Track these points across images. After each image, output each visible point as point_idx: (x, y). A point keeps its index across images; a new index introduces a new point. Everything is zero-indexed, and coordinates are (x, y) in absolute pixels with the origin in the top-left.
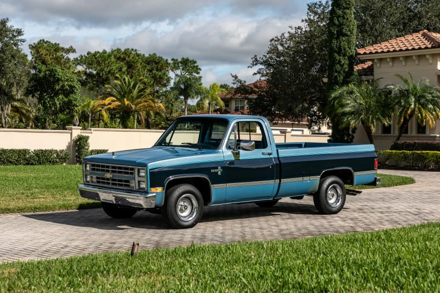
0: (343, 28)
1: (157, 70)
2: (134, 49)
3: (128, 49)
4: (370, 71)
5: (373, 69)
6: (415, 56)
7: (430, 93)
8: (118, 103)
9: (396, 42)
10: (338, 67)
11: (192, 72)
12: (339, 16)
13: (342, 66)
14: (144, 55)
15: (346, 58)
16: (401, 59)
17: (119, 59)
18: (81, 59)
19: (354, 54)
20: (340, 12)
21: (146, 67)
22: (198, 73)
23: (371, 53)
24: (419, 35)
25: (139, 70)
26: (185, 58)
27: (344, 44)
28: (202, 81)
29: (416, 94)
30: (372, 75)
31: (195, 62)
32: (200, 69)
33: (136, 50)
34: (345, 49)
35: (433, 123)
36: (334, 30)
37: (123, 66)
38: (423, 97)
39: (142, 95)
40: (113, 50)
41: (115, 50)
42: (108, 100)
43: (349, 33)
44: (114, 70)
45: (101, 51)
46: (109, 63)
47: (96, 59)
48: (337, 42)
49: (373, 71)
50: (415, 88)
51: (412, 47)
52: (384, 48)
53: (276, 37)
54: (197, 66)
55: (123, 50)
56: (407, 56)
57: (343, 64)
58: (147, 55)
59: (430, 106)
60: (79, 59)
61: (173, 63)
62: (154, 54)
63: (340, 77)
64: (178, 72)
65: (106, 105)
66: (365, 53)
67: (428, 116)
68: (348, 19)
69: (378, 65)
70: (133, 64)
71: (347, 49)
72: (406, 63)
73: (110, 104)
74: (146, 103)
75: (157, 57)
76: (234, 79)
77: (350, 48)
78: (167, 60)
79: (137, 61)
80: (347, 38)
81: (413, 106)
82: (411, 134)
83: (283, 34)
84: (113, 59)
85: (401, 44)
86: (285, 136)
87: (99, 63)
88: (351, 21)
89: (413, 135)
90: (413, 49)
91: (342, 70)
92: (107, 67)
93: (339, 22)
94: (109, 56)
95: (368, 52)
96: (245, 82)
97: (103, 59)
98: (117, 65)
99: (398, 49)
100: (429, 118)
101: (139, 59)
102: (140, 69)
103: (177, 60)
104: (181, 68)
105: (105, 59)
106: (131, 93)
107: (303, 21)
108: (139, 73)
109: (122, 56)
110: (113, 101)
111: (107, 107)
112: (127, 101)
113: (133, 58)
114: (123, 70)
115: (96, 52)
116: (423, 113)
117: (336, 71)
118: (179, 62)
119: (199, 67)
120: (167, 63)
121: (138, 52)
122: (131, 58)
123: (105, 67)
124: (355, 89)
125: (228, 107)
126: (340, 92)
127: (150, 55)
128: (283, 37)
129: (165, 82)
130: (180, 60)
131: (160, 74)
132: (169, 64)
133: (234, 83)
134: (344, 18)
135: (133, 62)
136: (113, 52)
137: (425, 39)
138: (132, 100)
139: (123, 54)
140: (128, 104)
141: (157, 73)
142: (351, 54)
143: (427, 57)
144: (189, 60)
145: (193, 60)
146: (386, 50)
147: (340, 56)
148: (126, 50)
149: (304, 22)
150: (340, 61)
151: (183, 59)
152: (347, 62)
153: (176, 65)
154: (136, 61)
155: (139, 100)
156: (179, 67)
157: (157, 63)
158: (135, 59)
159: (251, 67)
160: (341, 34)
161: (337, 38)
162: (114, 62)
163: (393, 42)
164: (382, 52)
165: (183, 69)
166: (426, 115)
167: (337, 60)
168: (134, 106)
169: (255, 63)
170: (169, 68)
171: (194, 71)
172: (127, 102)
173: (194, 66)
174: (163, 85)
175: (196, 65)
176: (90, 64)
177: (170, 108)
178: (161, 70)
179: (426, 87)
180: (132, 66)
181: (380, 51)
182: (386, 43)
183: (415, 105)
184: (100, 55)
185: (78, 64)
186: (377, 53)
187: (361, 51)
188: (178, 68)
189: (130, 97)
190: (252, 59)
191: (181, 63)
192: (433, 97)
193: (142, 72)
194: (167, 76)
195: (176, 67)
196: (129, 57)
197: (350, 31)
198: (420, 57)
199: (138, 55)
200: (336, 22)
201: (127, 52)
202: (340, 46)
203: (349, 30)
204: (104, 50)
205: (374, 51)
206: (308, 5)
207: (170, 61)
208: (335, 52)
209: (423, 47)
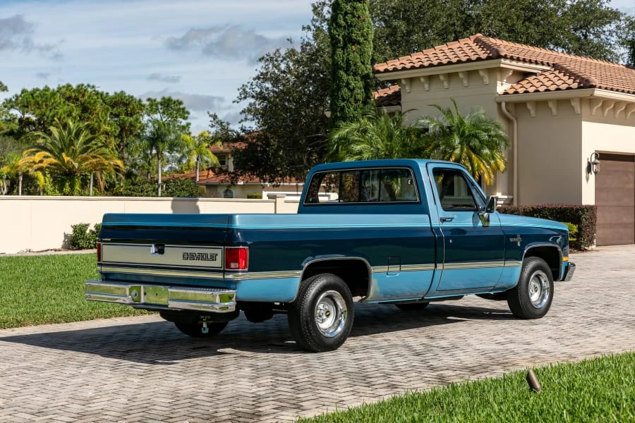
0: (352, 32)
1: (127, 114)
2: (91, 84)
3: (82, 85)
4: (395, 99)
5: (400, 95)
6: (463, 72)
7: (486, 131)
8: (53, 160)
9: (435, 52)
10: (345, 92)
11: (176, 117)
12: (346, 13)
13: (352, 90)
14: (107, 93)
15: (359, 78)
16: (442, 78)
17: (69, 99)
18: (17, 99)
19: (371, 71)
20: (348, 7)
21: (108, 110)
22: (185, 118)
23: (395, 70)
24: (470, 41)
25: (98, 114)
26: (167, 97)
27: (354, 56)
28: (190, 130)
29: (464, 132)
30: (399, 104)
31: (181, 103)
32: (188, 113)
33: (93, 87)
34: (355, 65)
35: (490, 177)
36: (339, 35)
37: (73, 109)
38: (475, 136)
39: (89, 148)
40: (61, 86)
41: (64, 87)
42: (39, 155)
43: (362, 40)
44: (60, 113)
45: (41, 88)
46: (53, 104)
47: (33, 98)
48: (344, 53)
49: (400, 100)
50: (462, 123)
51: (457, 59)
52: (415, 61)
53: (267, 55)
54: (184, 109)
55: (74, 87)
56: (450, 73)
57: (354, 89)
58: (111, 94)
59: (486, 151)
60: (14, 100)
61: (150, 105)
62: (122, 92)
63: (349, 108)
64: (157, 116)
65: (35, 163)
66: (386, 71)
67: (482, 165)
68: (359, 17)
69: (407, 88)
70: (89, 106)
71: (359, 64)
72: (449, 85)
73: (41, 161)
74: (94, 160)
75: (125, 97)
76: (212, 119)
77: (363, 63)
78: (140, 101)
79: (95, 102)
80: (358, 46)
81: (457, 151)
82: (459, 196)
83: (278, 50)
84: (58, 98)
85: (441, 56)
86: (275, 202)
87: (38, 104)
88: (364, 21)
89: (462, 198)
90: (459, 62)
91: (351, 97)
92: (51, 110)
93: (347, 23)
94: (54, 94)
95: (390, 68)
96: (228, 124)
97: (43, 99)
98: (66, 107)
99: (435, 63)
100: (484, 169)
101: (98, 98)
102: (100, 113)
103: (155, 100)
104: (161, 111)
105: (47, 98)
106: (73, 145)
107: (304, 28)
108: (99, 118)
109: (73, 95)
110: (46, 157)
111: (37, 165)
112: (67, 156)
113: (89, 97)
114: (74, 114)
115: (34, 89)
116: (475, 162)
117: (344, 100)
118: (158, 103)
119: (186, 110)
120: (141, 105)
121: (97, 89)
122: (86, 97)
123: (46, 110)
124: (370, 126)
125: (224, 164)
126: (347, 130)
127: (116, 93)
128: (277, 55)
129: (139, 131)
130: (159, 100)
131: (131, 119)
132: (144, 106)
133: (212, 126)
134: (354, 16)
135: (89, 103)
136: (61, 89)
137: (478, 46)
138: (73, 154)
139: (74, 91)
140: (68, 161)
141: (126, 118)
142: (366, 72)
143: (481, 73)
144: (171, 101)
145: (178, 101)
146: (417, 65)
147: (348, 75)
148: (79, 86)
149: (306, 30)
150: (348, 84)
151: (164, 98)
152: (360, 84)
153: (153, 106)
154: (92, 101)
155: (85, 155)
156: (157, 109)
157: (126, 105)
158: (92, 99)
159: (238, 102)
160: (349, 40)
161: (344, 47)
162: (60, 103)
163: (430, 52)
164: (413, 68)
165: (164, 113)
166: (479, 166)
167: (343, 82)
168: (77, 164)
169: (243, 96)
170: (144, 111)
171: (180, 115)
172: (67, 159)
173: (179, 109)
174: (136, 135)
175: (181, 107)
176: (24, 106)
177: (146, 167)
178: (131, 115)
179: (480, 121)
180: (88, 109)
181: (408, 66)
182: (420, 55)
183: (462, 150)
184: (40, 94)
185: (12, 107)
186: (404, 69)
187: (380, 67)
188: (156, 111)
189: (71, 151)
190: (239, 90)
191: (162, 105)
192: (489, 136)
193: (103, 117)
194: (140, 123)
195: (154, 110)
196: (83, 96)
197: (363, 36)
198: (470, 74)
199: (97, 93)
200: (342, 22)
201: (81, 90)
202: (348, 61)
203: (362, 34)
204: (46, 87)
205: (399, 67)
206: (313, 5)
207: (145, 102)
208: (341, 68)
209: (474, 58)
